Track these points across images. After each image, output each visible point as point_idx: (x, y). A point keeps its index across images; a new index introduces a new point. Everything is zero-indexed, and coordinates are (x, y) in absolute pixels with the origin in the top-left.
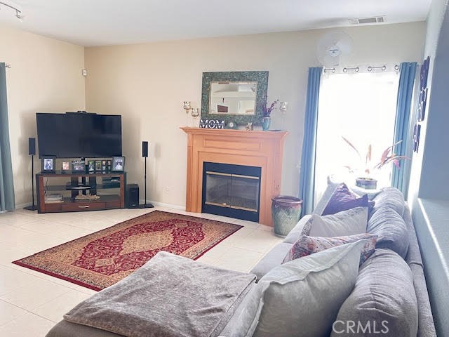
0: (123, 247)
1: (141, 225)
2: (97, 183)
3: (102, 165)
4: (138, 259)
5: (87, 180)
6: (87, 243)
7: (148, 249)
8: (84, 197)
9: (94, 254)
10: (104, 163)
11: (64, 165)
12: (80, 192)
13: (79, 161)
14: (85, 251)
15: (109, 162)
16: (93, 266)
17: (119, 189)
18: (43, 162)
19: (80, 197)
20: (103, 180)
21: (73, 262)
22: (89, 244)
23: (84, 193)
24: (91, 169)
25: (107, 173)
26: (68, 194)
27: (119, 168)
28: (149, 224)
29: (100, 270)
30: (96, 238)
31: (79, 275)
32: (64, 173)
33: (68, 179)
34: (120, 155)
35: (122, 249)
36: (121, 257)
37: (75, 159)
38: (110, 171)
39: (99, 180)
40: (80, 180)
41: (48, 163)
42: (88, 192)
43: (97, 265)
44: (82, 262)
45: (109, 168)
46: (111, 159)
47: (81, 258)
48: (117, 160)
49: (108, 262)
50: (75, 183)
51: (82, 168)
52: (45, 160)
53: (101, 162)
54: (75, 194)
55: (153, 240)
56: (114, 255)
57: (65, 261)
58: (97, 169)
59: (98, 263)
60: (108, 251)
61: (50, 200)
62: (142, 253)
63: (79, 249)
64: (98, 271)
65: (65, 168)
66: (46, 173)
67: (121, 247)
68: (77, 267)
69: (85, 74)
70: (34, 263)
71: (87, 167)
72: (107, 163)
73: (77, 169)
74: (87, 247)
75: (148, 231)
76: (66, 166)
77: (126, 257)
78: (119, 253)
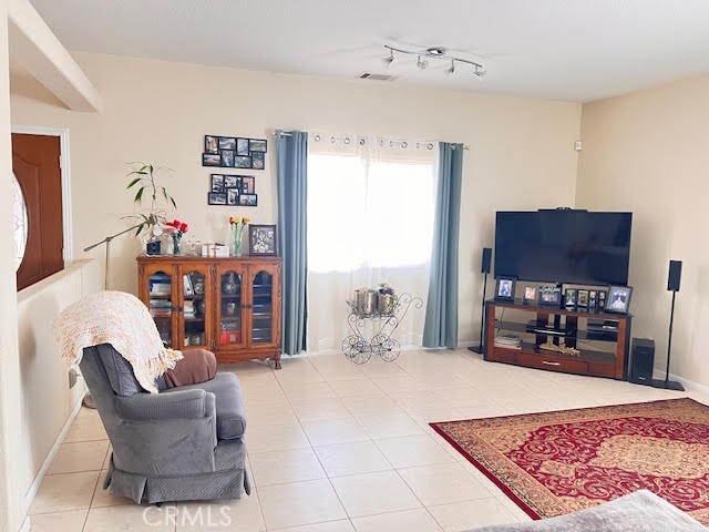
0: (598, 453)
1: (648, 419)
2: (579, 328)
3: (589, 298)
4: (624, 484)
5: (563, 320)
6: (539, 425)
7: (650, 472)
8: (554, 348)
9: (545, 448)
10: (593, 294)
11: (527, 292)
12: (550, 339)
13: (552, 287)
14: (532, 439)
15: (602, 294)
16: (537, 468)
17: (616, 344)
18: (498, 284)
19: (549, 346)
20: (589, 325)
21: (508, 450)
22: (541, 429)
23: (556, 342)
24: (570, 303)
25: (597, 312)
26: (532, 339)
27: (619, 305)
28: (664, 422)
29: (545, 480)
30: (555, 422)
31: (510, 475)
32: (526, 304)
33: (533, 316)
34: (624, 284)
35: (596, 456)
36: (590, 469)
37: (545, 285)
38: (602, 308)
39: (583, 324)
40: (551, 319)
41: (506, 286)
42: (562, 340)
43: (543, 470)
44: (521, 456)
45: (602, 304)
46: (606, 289)
47: (522, 448)
48: (617, 291)
49: (566, 470)
50: (542, 323)
51: (555, 300)
52: (502, 282)
53: (588, 292)
54: (542, 339)
55: (663, 456)
56: (578, 460)
57: (496, 445)
58: (579, 303)
59: (548, 466)
60: (570, 451)
61: (502, 342)
62: (634, 476)
63: (523, 432)
64: (542, 482)
65: (528, 297)
66: (501, 300)
67: (594, 451)
68: (511, 462)
69: (579, 148)
70: (456, 434)
71: (563, 299)
72: (598, 295)
73: (547, 300)
74: (537, 432)
75: (658, 436)
76: (530, 294)
77: (599, 472)
78: (587, 460)
